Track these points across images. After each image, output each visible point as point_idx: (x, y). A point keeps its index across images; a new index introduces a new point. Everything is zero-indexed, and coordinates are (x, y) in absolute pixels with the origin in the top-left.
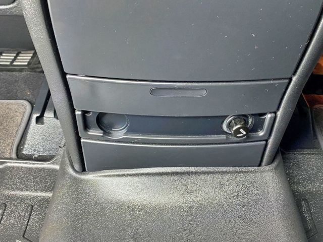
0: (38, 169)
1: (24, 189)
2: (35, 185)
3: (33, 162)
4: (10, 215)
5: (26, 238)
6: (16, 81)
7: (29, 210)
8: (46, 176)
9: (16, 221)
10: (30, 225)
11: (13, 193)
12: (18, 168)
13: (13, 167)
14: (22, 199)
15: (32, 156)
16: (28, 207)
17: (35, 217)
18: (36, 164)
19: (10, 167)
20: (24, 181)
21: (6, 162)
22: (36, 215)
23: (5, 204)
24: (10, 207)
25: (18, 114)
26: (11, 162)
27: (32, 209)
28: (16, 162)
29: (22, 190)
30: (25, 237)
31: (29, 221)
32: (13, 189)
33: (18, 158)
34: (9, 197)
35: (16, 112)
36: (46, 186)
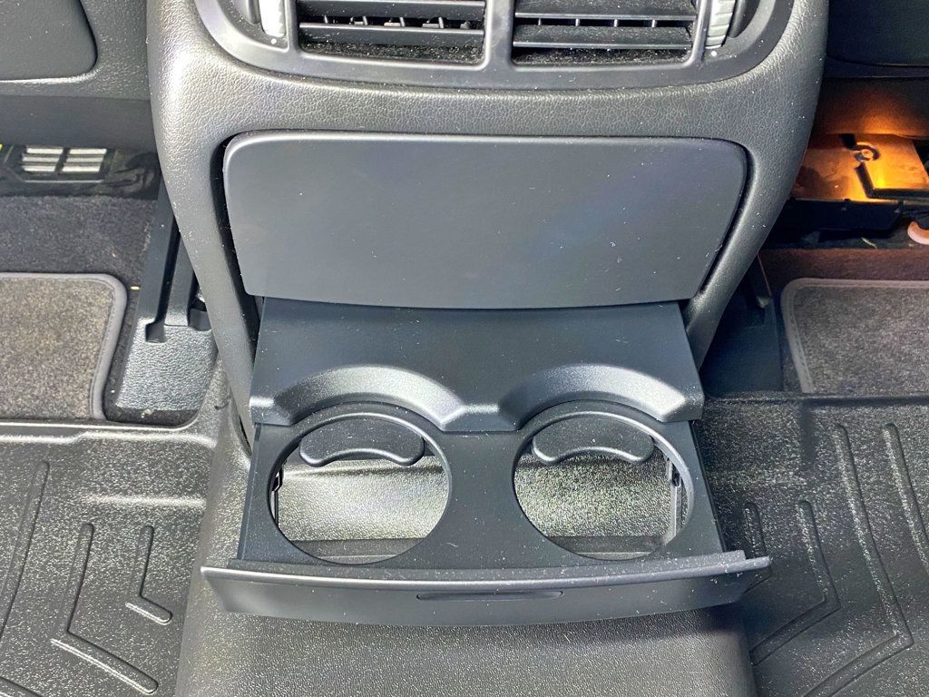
0: (159, 443)
1: (129, 491)
2: (153, 482)
3: (146, 429)
4: (105, 549)
5: (146, 599)
6: (81, 225)
7: (147, 537)
8: (178, 459)
9: (120, 562)
10: (151, 571)
11: (106, 499)
12: (111, 442)
13: (100, 441)
14: (127, 515)
15: (138, 412)
16: (143, 531)
17: (161, 555)
18: (152, 432)
19: (93, 441)
20: (129, 473)
21: (83, 430)
22: (162, 548)
23: (90, 524)
24: (103, 533)
25: (95, 309)
26: (94, 430)
27: (153, 536)
28: (105, 430)
29: (125, 493)
30: (145, 596)
31: (148, 561)
32: (104, 491)
33: (107, 418)
34: (97, 509)
35: (90, 304)
36: (179, 483)
